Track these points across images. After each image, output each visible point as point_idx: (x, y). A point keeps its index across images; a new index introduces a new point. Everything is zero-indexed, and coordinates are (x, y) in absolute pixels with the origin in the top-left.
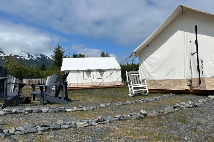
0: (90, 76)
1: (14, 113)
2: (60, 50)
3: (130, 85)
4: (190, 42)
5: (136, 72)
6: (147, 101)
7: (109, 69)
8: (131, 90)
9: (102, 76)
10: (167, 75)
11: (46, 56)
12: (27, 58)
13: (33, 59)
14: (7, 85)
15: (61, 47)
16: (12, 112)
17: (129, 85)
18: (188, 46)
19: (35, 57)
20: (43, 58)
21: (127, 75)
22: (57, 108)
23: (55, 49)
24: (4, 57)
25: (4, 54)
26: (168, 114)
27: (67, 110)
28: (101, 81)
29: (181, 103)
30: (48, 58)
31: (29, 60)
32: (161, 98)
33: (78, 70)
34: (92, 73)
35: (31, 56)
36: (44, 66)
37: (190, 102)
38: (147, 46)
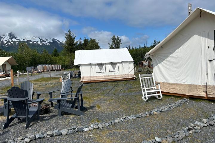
0: (102, 70)
1: (37, 139)
2: (71, 36)
3: (144, 89)
4: (209, 47)
5: (150, 75)
6: (161, 112)
7: (122, 62)
8: (145, 95)
9: (114, 69)
10: (183, 79)
11: (58, 40)
12: (39, 43)
13: (45, 43)
14: (29, 105)
15: (72, 33)
16: (36, 138)
17: (142, 89)
18: (206, 52)
19: (47, 42)
20: (55, 42)
21: (140, 78)
22: (75, 128)
23: (67, 35)
24: (17, 42)
25: (17, 39)
26: (182, 139)
27: (84, 129)
28: (113, 74)
29: (195, 123)
30: (60, 42)
31: (41, 44)
32: (175, 107)
33: (90, 64)
34: (104, 66)
35: (43, 40)
36: (56, 51)
37: (205, 120)
38: (161, 48)
